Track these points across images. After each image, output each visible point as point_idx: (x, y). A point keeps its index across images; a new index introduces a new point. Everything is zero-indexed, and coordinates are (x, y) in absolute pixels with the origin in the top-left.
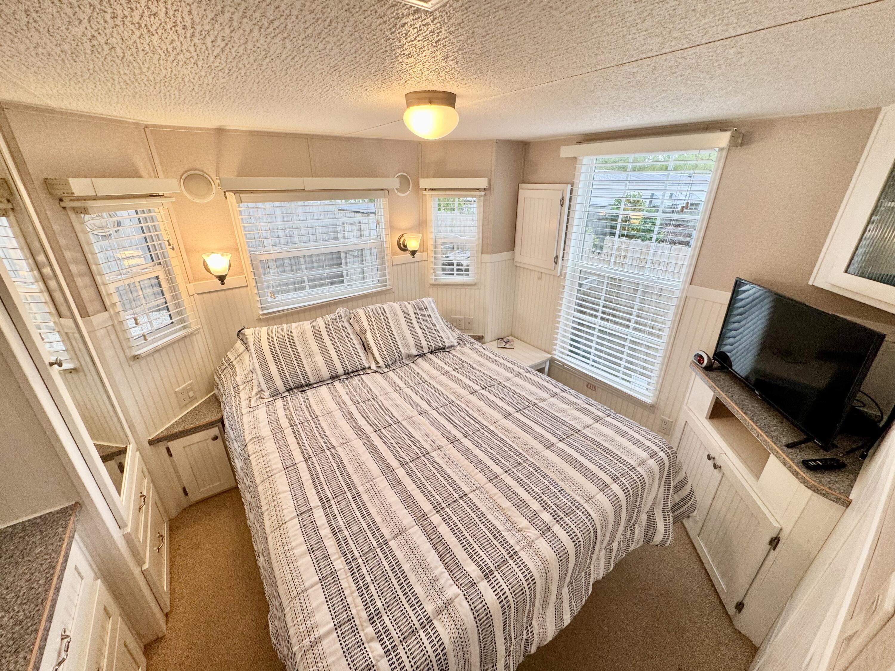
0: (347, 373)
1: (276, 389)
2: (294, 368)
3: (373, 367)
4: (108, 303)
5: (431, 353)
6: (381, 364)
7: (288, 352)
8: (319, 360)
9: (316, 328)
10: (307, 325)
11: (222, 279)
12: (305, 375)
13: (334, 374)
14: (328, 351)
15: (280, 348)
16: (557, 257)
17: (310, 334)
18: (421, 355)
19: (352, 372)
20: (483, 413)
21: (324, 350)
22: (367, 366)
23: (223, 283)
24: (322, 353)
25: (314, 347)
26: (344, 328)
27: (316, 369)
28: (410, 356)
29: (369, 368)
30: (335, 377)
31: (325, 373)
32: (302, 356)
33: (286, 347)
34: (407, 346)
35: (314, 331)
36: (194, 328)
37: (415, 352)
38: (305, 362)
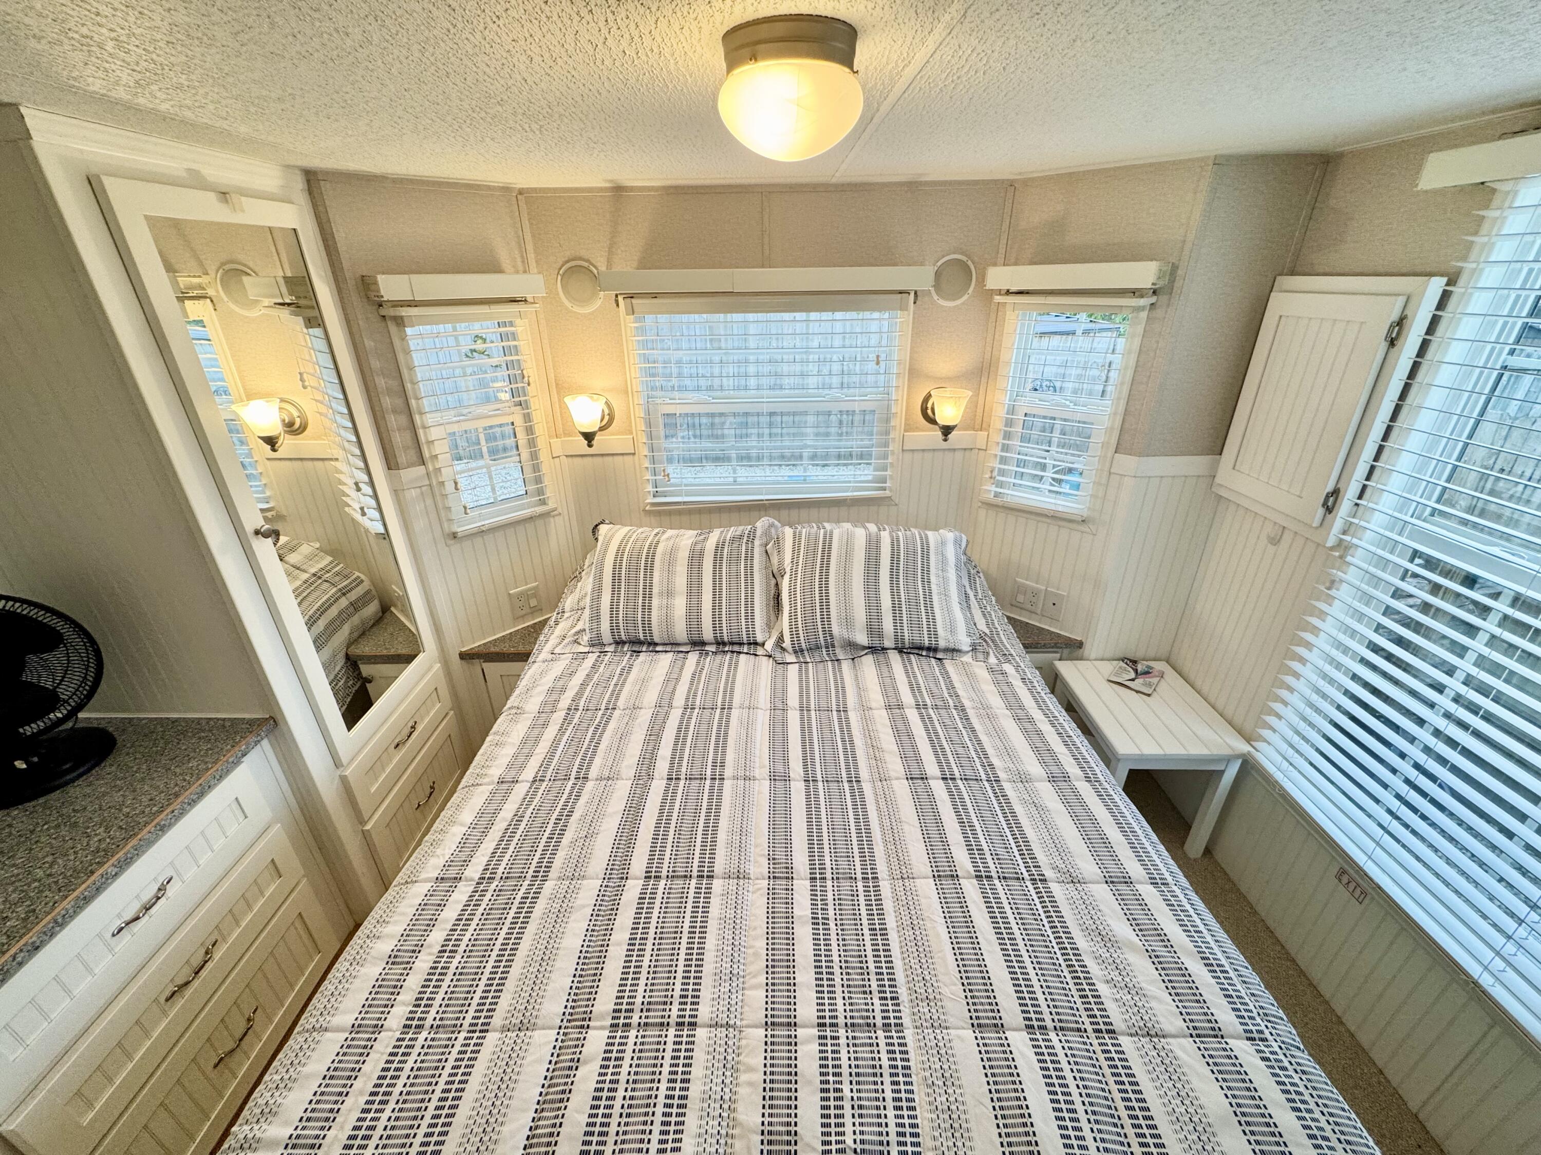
0: (720, 643)
1: (599, 636)
2: (635, 608)
3: (769, 646)
4: (426, 454)
5: (900, 650)
6: (787, 644)
7: (637, 579)
8: (680, 604)
9: (698, 547)
10: (687, 538)
11: (589, 437)
12: (647, 624)
13: (696, 638)
14: (699, 594)
15: (629, 570)
16: (1336, 493)
17: (683, 556)
18: (876, 650)
19: (732, 643)
20: (895, 841)
21: (694, 590)
22: (760, 639)
23: (590, 446)
24: (690, 594)
25: (681, 581)
26: (750, 557)
27: (668, 620)
28: (851, 645)
29: (763, 645)
30: (698, 644)
31: (681, 632)
32: (655, 590)
33: (637, 570)
34: (848, 622)
35: (692, 551)
36: (551, 505)
37: (862, 638)
38: (655, 602)
